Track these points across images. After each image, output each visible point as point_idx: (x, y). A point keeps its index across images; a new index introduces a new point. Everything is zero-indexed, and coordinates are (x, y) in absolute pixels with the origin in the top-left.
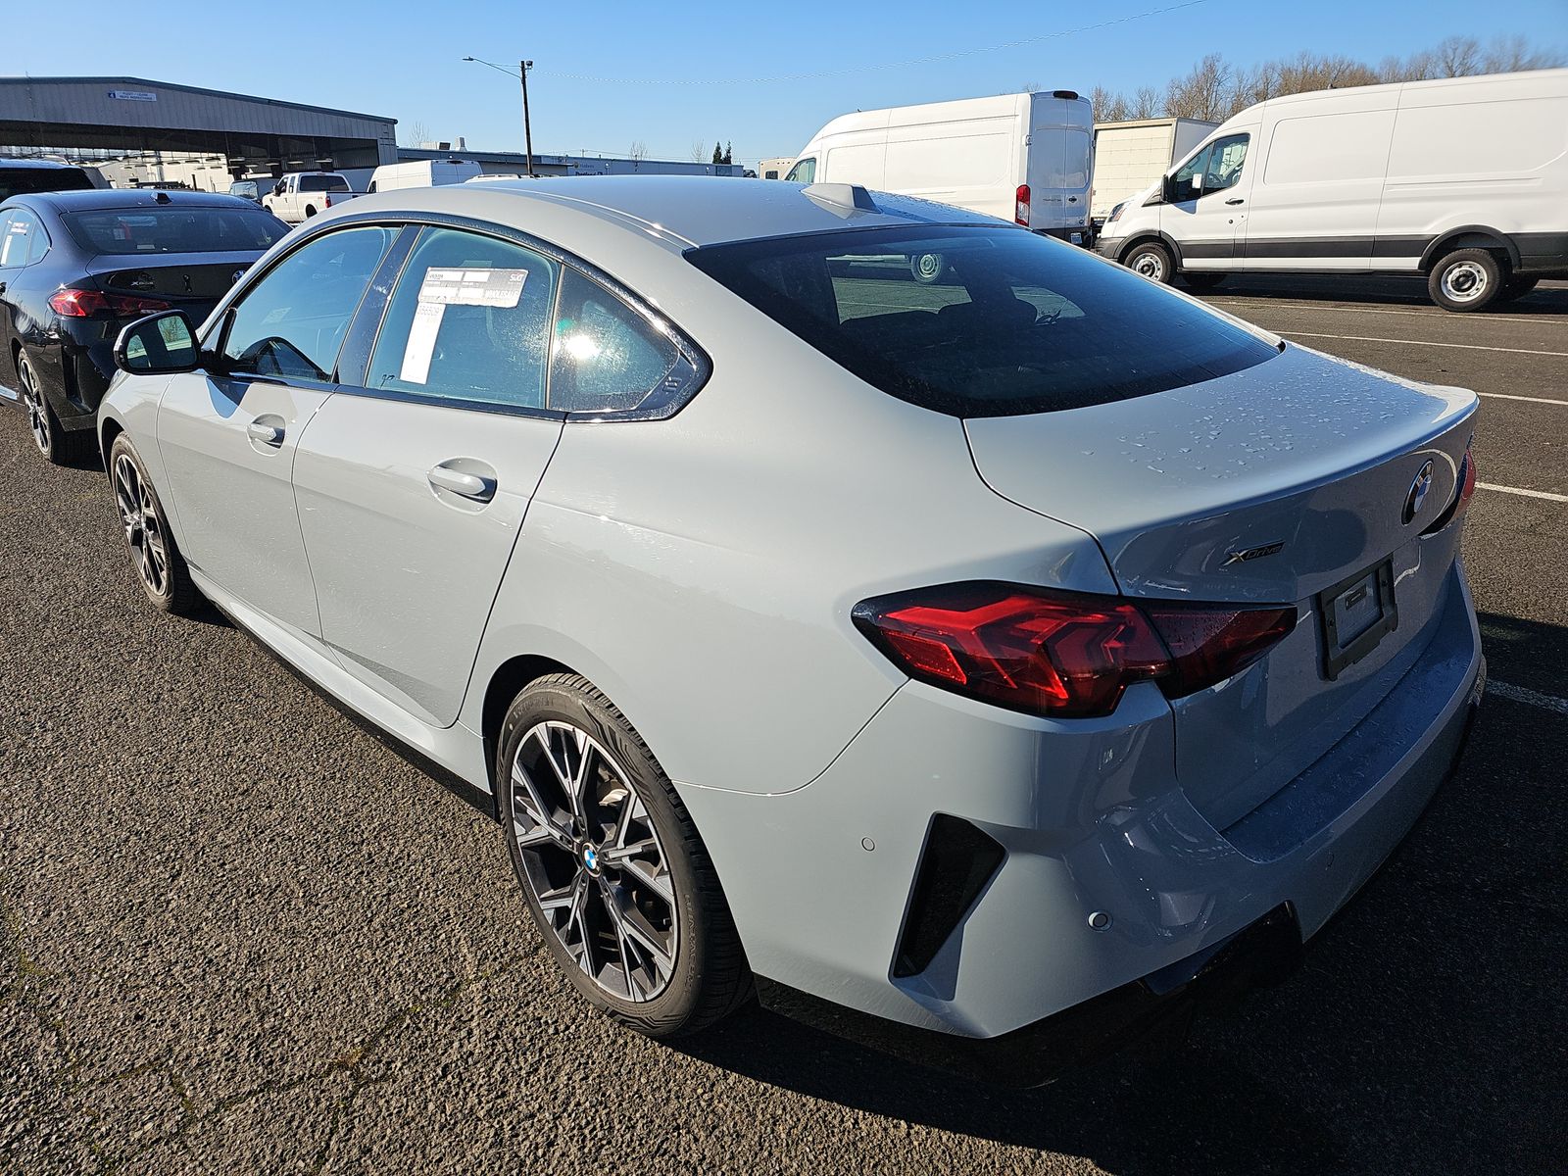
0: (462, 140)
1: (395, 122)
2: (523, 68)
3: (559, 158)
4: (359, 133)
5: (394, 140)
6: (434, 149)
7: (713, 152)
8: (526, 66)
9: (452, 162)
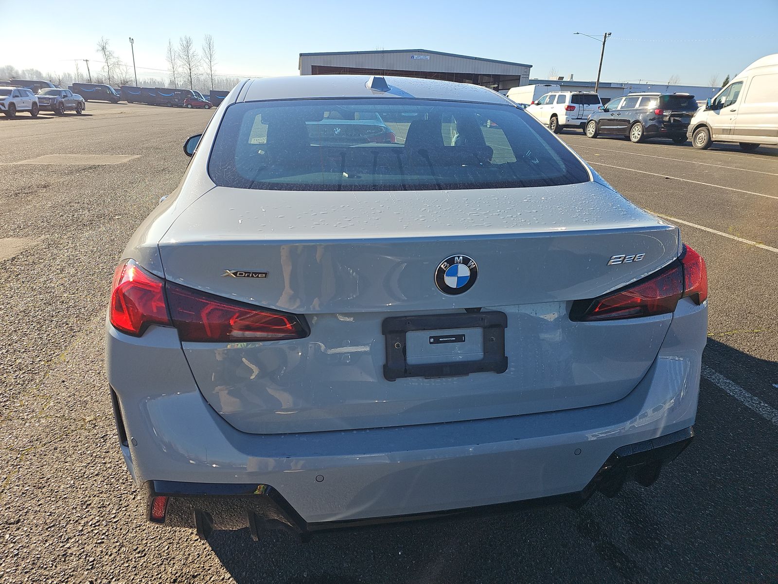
0: (572, 75)
1: (531, 66)
2: (606, 36)
3: (622, 84)
4: (513, 72)
5: (529, 75)
6: (555, 80)
7: (725, 78)
8: (607, 35)
9: (546, 86)
